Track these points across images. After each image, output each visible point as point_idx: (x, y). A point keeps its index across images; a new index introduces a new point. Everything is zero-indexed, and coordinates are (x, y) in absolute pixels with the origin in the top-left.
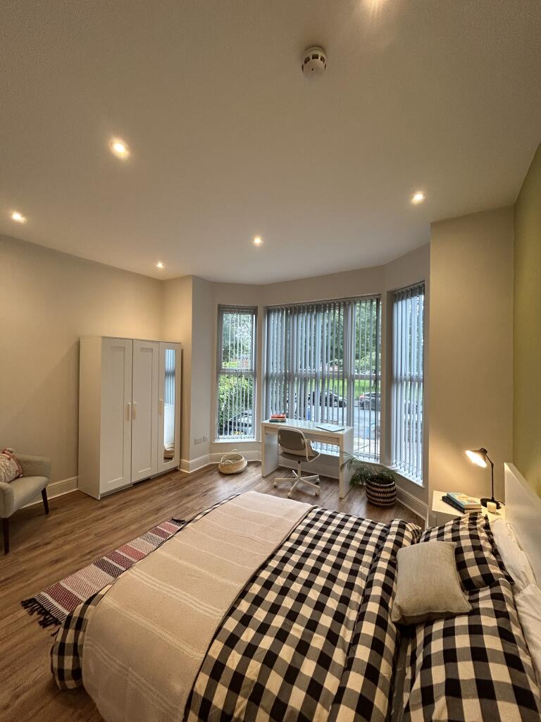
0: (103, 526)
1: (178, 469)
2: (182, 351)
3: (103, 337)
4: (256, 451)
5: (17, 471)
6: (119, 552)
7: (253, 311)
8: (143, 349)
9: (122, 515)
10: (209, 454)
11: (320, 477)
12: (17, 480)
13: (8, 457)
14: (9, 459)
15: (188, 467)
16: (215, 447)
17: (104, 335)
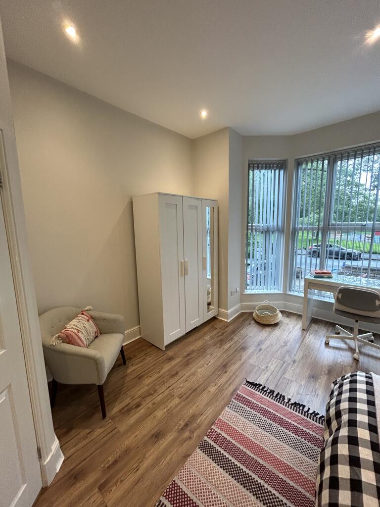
0: (181, 385)
1: (217, 317)
2: (218, 207)
3: (160, 194)
4: (282, 302)
5: (95, 332)
6: (216, 429)
7: (281, 165)
8: (190, 207)
9: (193, 370)
10: (239, 304)
11: (374, 335)
12: (97, 340)
13: (87, 318)
14: (88, 321)
15: (227, 316)
16: (244, 297)
17: (161, 191)
